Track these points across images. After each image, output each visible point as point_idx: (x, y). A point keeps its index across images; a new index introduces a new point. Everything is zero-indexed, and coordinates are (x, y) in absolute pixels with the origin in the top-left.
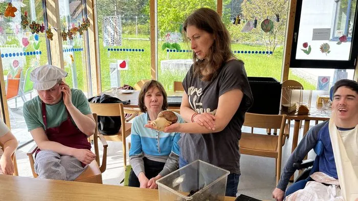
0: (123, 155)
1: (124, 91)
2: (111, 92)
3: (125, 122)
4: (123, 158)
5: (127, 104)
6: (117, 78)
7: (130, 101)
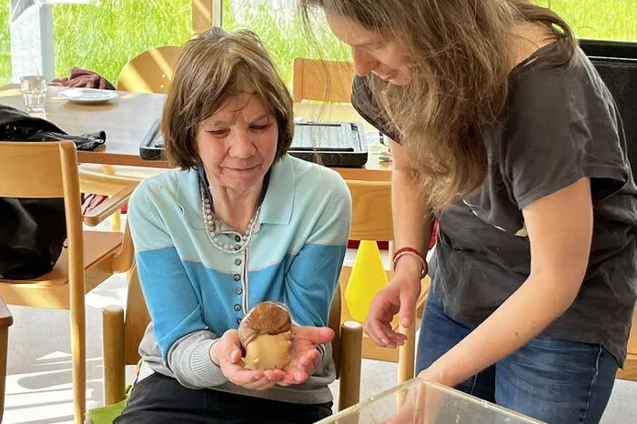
0: (73, 370)
1: (75, 93)
2: (19, 97)
3: (86, 227)
4: (72, 385)
5: (92, 148)
6: (38, 42)
7: (103, 136)
